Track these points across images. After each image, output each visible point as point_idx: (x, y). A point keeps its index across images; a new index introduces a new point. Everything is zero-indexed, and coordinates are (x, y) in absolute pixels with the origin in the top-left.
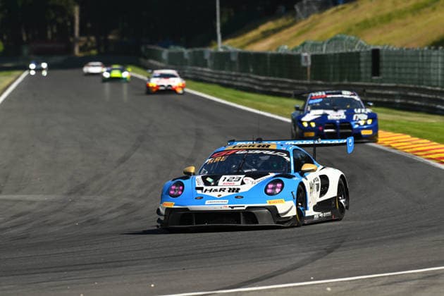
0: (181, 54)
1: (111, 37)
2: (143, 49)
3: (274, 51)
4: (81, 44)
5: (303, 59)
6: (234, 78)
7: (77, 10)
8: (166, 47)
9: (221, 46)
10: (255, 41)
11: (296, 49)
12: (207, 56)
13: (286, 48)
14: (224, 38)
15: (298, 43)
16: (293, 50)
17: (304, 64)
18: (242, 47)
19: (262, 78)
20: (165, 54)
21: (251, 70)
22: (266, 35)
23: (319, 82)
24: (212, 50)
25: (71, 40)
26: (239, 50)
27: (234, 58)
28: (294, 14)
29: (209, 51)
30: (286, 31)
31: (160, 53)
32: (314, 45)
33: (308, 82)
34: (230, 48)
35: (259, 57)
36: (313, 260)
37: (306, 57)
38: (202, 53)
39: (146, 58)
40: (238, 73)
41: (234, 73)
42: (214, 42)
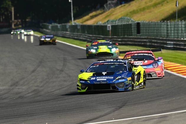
0: (57, 26)
1: (27, 20)
2: (41, 25)
3: (96, 24)
4: (15, 23)
5: (108, 27)
6: (79, 36)
7: (13, 9)
8: (51, 24)
9: (73, 22)
10: (87, 20)
11: (105, 23)
12: (68, 27)
13: (101, 23)
14: (74, 19)
15: (106, 21)
16: (103, 24)
17: (108, 29)
18: (82, 23)
19: (91, 35)
20: (50, 26)
21: (86, 32)
22: (92, 17)
23: (115, 37)
24: (69, 24)
25: (11, 21)
26: (81, 24)
27: (79, 28)
28: (104, 8)
29: (68, 25)
30: (100, 16)
31: (48, 26)
32: (112, 21)
33: (110, 37)
34: (77, 23)
35: (89, 27)
36: (114, 111)
37: (109, 27)
38: (65, 26)
39: (42, 28)
40: (80, 34)
41: (79, 34)
42: (70, 21)
